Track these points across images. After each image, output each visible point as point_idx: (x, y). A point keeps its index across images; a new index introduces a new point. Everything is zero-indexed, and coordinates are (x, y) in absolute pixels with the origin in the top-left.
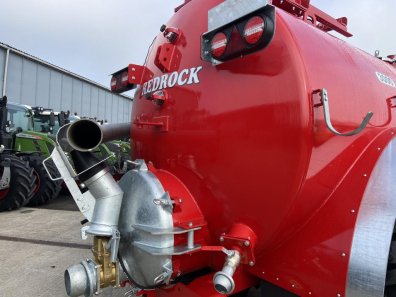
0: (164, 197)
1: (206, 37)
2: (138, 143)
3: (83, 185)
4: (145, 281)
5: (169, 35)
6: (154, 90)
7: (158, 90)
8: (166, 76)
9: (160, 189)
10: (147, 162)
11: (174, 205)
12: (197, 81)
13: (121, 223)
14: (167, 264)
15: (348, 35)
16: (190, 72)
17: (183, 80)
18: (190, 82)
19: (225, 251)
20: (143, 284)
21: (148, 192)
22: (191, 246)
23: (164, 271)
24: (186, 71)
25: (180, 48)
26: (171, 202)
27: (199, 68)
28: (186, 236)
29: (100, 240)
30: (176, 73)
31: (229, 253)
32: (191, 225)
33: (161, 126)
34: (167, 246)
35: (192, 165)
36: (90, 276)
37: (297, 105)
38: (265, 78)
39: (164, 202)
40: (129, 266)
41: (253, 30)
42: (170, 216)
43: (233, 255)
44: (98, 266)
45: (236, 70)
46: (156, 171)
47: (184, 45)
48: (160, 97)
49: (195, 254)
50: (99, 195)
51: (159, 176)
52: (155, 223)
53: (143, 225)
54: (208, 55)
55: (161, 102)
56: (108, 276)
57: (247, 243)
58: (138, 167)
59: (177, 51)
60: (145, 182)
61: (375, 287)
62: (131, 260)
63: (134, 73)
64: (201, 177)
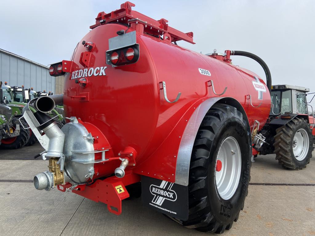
0: (89, 136)
1: (108, 52)
2: (69, 107)
3: (42, 131)
4: (79, 180)
5: (88, 46)
6: (79, 77)
7: (82, 77)
8: (87, 70)
9: (86, 132)
10: (77, 118)
11: (94, 139)
12: (104, 74)
13: (65, 151)
14: (92, 169)
15: (194, 43)
16: (100, 69)
17: (96, 73)
18: (101, 74)
19: (120, 159)
20: (78, 182)
21: (80, 134)
22: (104, 159)
23: (90, 172)
24: (98, 68)
25: (94, 53)
26: (93, 138)
27: (105, 67)
28: (101, 154)
29: (53, 161)
30: (92, 69)
31: (123, 160)
32: (103, 149)
33: (84, 98)
34: (91, 160)
35: (104, 119)
36: (49, 178)
37: (152, 86)
38: (138, 73)
39: (89, 138)
40: (70, 173)
41: (130, 54)
42: (92, 145)
43: (125, 161)
44: (53, 173)
45: (125, 69)
46: (83, 123)
47: (97, 51)
48: (84, 81)
49: (106, 162)
50: (51, 137)
51: (85, 125)
52: (84, 149)
53: (77, 151)
54: (109, 62)
55: (85, 85)
56: (58, 179)
57: (131, 155)
58: (72, 121)
59: (92, 55)
60: (78, 129)
61: (186, 168)
62: (71, 170)
63: (65, 66)
64: (109, 126)
